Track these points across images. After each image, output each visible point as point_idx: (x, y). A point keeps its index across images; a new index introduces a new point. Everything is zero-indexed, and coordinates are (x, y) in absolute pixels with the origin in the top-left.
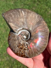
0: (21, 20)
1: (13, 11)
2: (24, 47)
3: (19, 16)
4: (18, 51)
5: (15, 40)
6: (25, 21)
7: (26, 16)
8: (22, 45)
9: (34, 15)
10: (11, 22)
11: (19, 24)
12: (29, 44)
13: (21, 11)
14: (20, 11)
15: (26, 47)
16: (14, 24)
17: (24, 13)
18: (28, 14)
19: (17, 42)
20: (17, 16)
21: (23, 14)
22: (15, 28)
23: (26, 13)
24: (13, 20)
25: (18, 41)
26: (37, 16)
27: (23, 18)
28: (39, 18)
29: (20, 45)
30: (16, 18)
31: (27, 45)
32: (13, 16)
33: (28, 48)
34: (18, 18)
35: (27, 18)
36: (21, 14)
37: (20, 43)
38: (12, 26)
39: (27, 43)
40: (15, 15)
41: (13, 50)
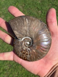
0: (24, 28)
1: (18, 19)
2: (26, 53)
3: (22, 24)
4: (21, 56)
5: (19, 46)
6: (28, 29)
7: (29, 24)
8: (24, 50)
9: (37, 23)
10: (15, 30)
11: (22, 32)
12: (31, 50)
13: (26, 19)
14: (24, 19)
15: (28, 52)
16: (18, 32)
17: (28, 21)
18: (31, 22)
19: (20, 48)
20: (21, 24)
21: (26, 22)
22: (19, 36)
23: (29, 22)
24: (17, 28)
25: (22, 47)
26: (40, 24)
27: (26, 27)
28: (42, 26)
29: (23, 51)
30: (20, 26)
31: (29, 50)
32: (18, 24)
33: (30, 54)
34: (21, 26)
35: (30, 26)
36: (25, 23)
37: (23, 49)
38: (16, 33)
39: (29, 49)
40: (20, 23)
41: (17, 54)
